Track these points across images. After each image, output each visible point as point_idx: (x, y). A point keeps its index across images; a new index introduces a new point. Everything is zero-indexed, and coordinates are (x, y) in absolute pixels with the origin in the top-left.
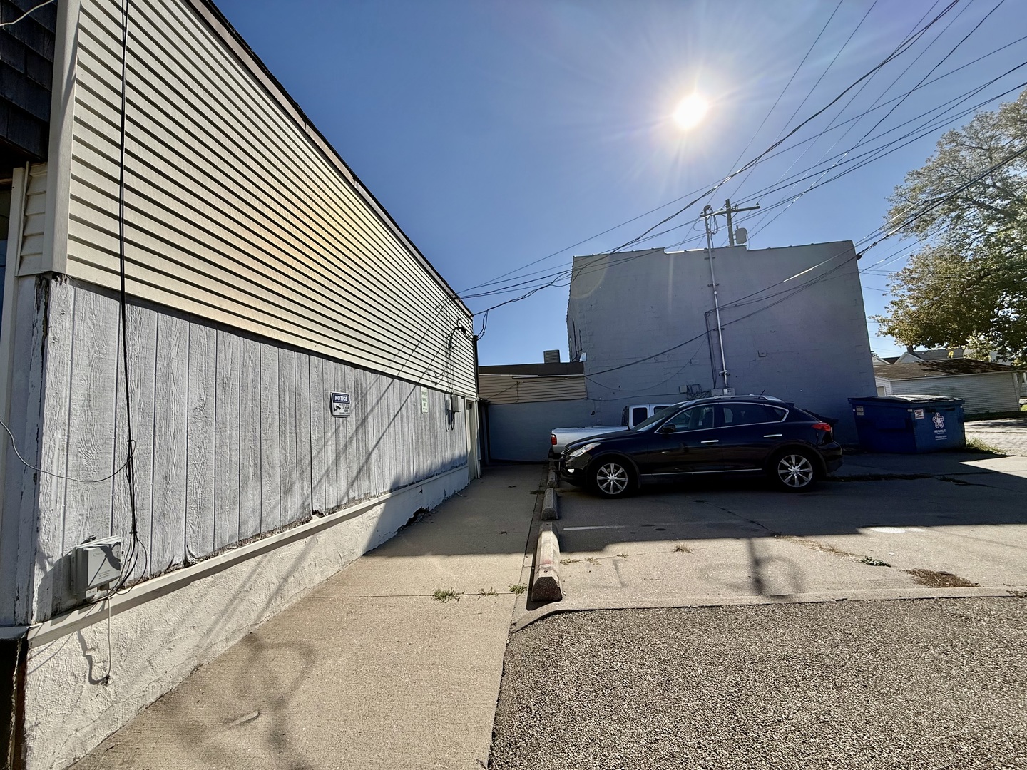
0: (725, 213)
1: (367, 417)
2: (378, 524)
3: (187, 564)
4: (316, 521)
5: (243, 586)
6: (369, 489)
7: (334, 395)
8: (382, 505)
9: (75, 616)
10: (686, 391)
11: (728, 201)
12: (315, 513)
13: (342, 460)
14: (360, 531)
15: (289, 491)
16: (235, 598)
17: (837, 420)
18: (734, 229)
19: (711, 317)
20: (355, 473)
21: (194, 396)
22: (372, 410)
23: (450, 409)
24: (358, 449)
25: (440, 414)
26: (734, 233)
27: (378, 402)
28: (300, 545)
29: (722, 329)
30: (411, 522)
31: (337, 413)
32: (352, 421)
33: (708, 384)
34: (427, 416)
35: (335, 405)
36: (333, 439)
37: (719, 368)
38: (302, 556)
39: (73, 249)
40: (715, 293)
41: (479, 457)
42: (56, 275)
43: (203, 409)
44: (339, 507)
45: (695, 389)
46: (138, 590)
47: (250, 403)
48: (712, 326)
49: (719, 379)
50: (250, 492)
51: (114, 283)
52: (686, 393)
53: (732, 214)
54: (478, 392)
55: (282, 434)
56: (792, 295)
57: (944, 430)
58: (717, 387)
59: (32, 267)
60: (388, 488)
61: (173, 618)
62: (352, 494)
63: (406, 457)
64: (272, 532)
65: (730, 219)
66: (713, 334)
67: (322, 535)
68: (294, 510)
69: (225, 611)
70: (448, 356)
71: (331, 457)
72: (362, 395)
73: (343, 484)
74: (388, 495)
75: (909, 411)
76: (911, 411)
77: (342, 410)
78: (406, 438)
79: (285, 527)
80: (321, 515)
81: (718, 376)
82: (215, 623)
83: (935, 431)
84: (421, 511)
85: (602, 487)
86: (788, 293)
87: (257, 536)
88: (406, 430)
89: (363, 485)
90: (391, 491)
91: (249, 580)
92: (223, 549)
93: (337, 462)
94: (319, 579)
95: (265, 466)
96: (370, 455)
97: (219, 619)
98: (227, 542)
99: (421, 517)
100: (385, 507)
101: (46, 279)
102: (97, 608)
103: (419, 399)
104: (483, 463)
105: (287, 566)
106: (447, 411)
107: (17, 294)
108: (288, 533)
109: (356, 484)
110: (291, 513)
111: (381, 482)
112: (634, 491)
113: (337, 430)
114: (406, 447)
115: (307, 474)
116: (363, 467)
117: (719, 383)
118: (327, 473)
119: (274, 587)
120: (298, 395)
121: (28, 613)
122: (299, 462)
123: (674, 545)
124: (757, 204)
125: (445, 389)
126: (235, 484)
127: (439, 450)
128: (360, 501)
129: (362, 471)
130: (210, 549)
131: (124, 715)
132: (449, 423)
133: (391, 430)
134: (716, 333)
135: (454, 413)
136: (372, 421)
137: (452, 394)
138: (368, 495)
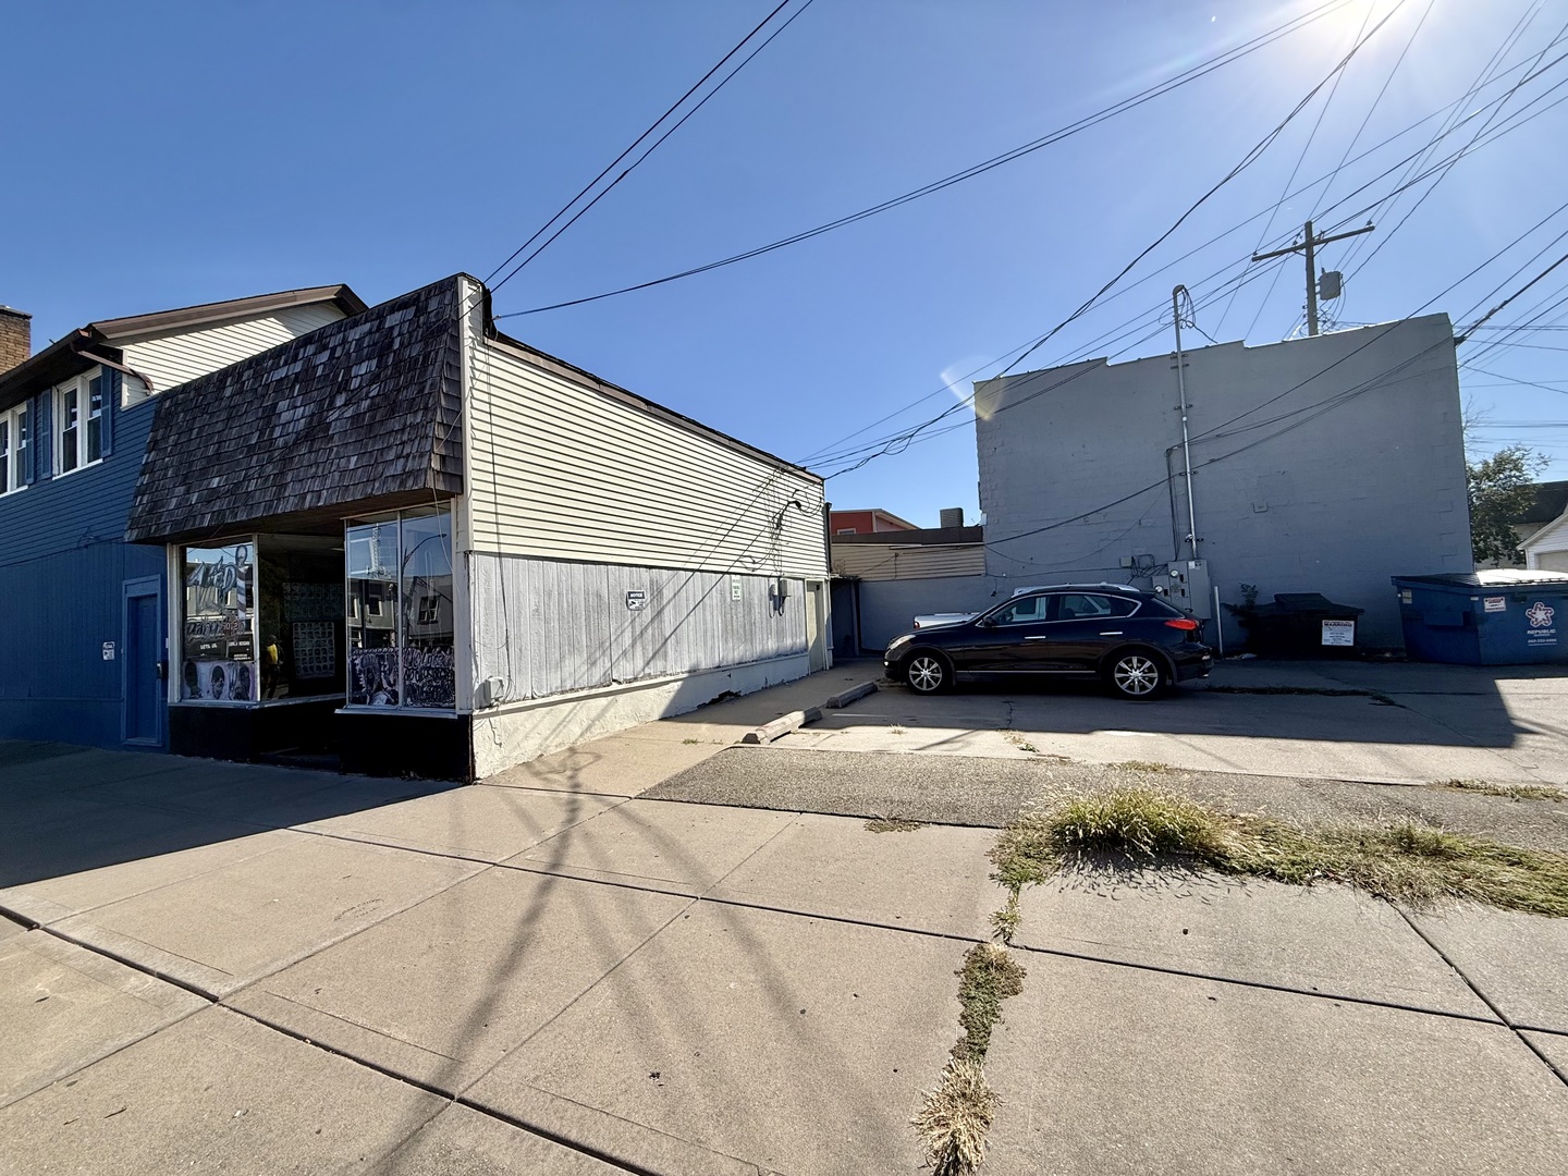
0: (1301, 247)
1: (663, 609)
2: (675, 697)
3: (533, 698)
4: (615, 686)
5: (565, 718)
6: (665, 667)
7: (630, 593)
8: (680, 683)
9: (487, 711)
10: (1130, 564)
11: (1309, 226)
12: (614, 681)
13: (638, 644)
14: (658, 700)
15: (594, 663)
16: (560, 724)
17: (1362, 611)
18: (1318, 275)
19: (1175, 457)
20: (651, 655)
21: (532, 604)
22: (668, 603)
23: (776, 593)
24: (653, 635)
25: (760, 600)
26: (1317, 281)
27: (675, 596)
28: (603, 701)
29: (1193, 473)
30: (714, 702)
31: (633, 607)
32: (648, 614)
33: (1164, 553)
34: (740, 603)
35: (630, 601)
36: (630, 628)
37: (1186, 530)
38: (605, 710)
39: (477, 536)
40: (1185, 419)
41: (828, 645)
42: (470, 551)
43: (537, 610)
44: (635, 679)
45: (1146, 562)
46: (509, 706)
47: (565, 605)
48: (1177, 470)
49: (1184, 548)
50: (567, 661)
51: (494, 549)
52: (1131, 568)
53: (1316, 248)
54: (830, 570)
55: (588, 625)
56: (1322, 412)
57: (1553, 631)
58: (1180, 557)
59: (462, 549)
60: (687, 669)
61: (529, 726)
62: (647, 671)
63: (709, 643)
64: (582, 689)
65: (1310, 258)
66: (1178, 480)
67: (621, 698)
68: (598, 678)
69: (555, 730)
70: (775, 536)
71: (627, 640)
72: (657, 592)
73: (640, 663)
74: (685, 675)
75: (1472, 599)
76: (1476, 599)
77: (637, 605)
78: (709, 626)
79: (592, 687)
80: (620, 683)
81: (1182, 542)
82: (549, 736)
83: (1529, 632)
84: (729, 693)
85: (915, 682)
86: (1317, 410)
87: (572, 690)
88: (709, 618)
89: (659, 665)
90: (689, 672)
91: (568, 715)
92: (552, 694)
93: (633, 645)
94: (618, 728)
95: (576, 646)
96: (666, 640)
97: (552, 733)
98: (554, 690)
99: (726, 698)
100: (683, 686)
101: (467, 554)
102: (494, 710)
103: (728, 588)
104: (836, 653)
105: (594, 714)
106: (771, 596)
107: (457, 560)
108: (594, 691)
109: (652, 664)
110: (595, 680)
111: (679, 663)
112: (949, 688)
113: (633, 621)
114: (709, 634)
115: (608, 653)
116: (659, 650)
117: (1184, 551)
118: (624, 653)
119: (585, 725)
120: (599, 596)
121: (472, 705)
122: (601, 644)
123: (893, 728)
124: (1370, 223)
125: (768, 573)
126: (557, 655)
127: (758, 636)
128: (656, 677)
129: (659, 652)
130: (545, 693)
131: (510, 765)
132: (775, 609)
133: (691, 618)
134: (1182, 479)
135: (784, 598)
136: (668, 614)
137: (780, 577)
138: (664, 673)
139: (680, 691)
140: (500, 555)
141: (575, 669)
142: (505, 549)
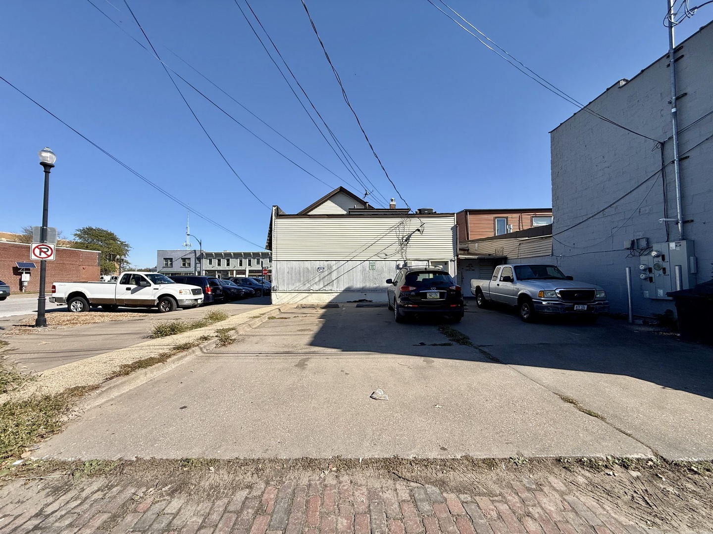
1: (332, 272)
2: (336, 297)
3: (286, 290)
6: (332, 288)
7: (319, 268)
8: (338, 293)
9: (277, 291)
10: (630, 247)
12: (311, 290)
13: (321, 281)
14: (328, 297)
15: (304, 285)
19: (668, 147)
20: (326, 284)
22: (335, 270)
23: (402, 267)
24: (328, 279)
25: (389, 269)
27: (338, 268)
30: (355, 302)
32: (326, 273)
33: (659, 237)
34: (375, 271)
35: (319, 270)
36: (318, 277)
37: (676, 214)
40: (674, 110)
43: (288, 272)
44: (320, 290)
45: (642, 244)
47: (297, 271)
48: (669, 160)
49: (675, 228)
50: (297, 283)
54: (458, 255)
55: (303, 276)
60: (342, 290)
62: (324, 289)
63: (355, 283)
64: (300, 290)
67: (313, 294)
68: (305, 288)
69: (291, 299)
70: (404, 245)
71: (317, 280)
72: (330, 267)
73: (321, 286)
77: (321, 271)
78: (355, 278)
80: (313, 290)
81: (673, 225)
84: (365, 300)
87: (296, 290)
88: (355, 275)
89: (329, 288)
91: (296, 296)
92: (292, 290)
95: (300, 280)
96: (333, 281)
100: (340, 294)
103: (367, 265)
105: (303, 297)
108: (304, 291)
109: (326, 287)
111: (338, 288)
113: (320, 275)
114: (355, 280)
115: (310, 283)
118: (316, 283)
119: (300, 299)
120: (307, 268)
122: (308, 280)
125: (396, 259)
126: (294, 282)
128: (328, 291)
129: (330, 284)
130: (290, 290)
133: (346, 274)
136: (335, 273)
137: (405, 261)
138: (331, 290)
139: (338, 296)
140: (277, 261)
141: (298, 286)
142: (278, 259)
